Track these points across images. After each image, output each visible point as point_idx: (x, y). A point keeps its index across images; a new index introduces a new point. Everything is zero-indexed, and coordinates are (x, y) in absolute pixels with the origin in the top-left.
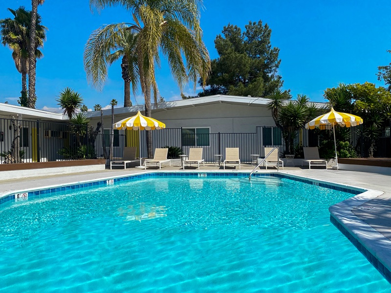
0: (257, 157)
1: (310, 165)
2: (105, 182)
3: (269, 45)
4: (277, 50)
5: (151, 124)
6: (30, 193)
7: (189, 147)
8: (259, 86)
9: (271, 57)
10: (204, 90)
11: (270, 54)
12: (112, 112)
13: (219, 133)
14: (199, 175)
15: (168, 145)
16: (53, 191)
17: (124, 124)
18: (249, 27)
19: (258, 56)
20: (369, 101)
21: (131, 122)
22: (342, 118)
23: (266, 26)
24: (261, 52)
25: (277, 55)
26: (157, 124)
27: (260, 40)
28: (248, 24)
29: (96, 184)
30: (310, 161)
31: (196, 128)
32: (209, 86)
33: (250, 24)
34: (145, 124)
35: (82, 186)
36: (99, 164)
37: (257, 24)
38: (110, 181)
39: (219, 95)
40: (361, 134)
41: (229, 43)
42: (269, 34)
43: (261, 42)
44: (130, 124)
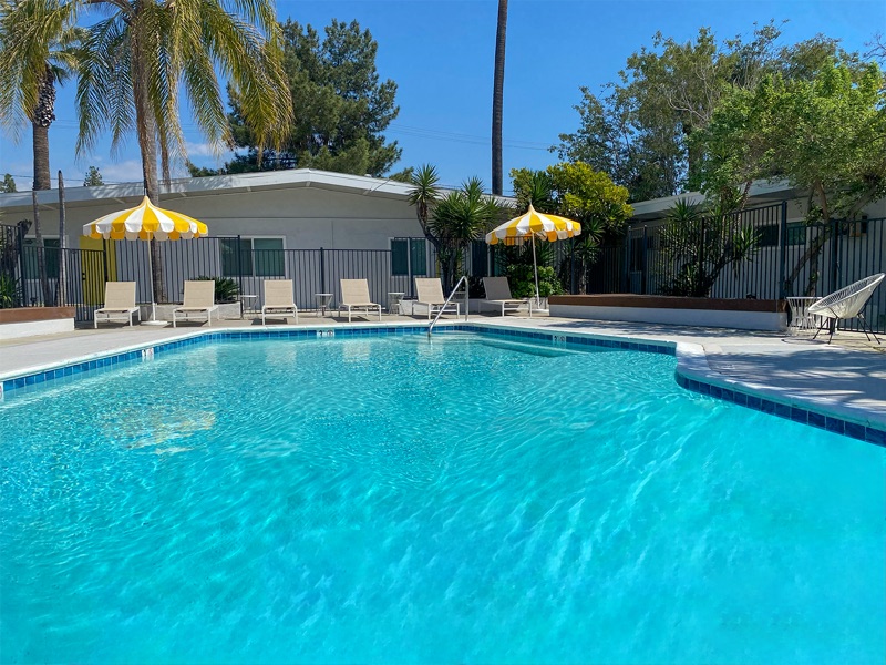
0: (398, 298)
1: (504, 309)
2: (138, 353)
3: (375, 74)
4: (393, 85)
5: (183, 225)
6: (8, 383)
7: (262, 278)
8: (361, 157)
9: (381, 98)
10: (236, 155)
11: (380, 92)
12: (61, 197)
13: (322, 250)
14: (318, 334)
15: (213, 275)
16: (49, 375)
17: (120, 226)
18: (333, 33)
19: (352, 93)
20: (584, 195)
21: (135, 221)
22: (552, 223)
23: (366, 34)
24: (357, 88)
25: (392, 95)
26: (196, 227)
27: (355, 60)
28: (330, 25)
29: (124, 357)
30: (504, 301)
31: (253, 237)
32: (247, 148)
33: (335, 24)
34: (168, 225)
35: (101, 365)
36: (60, 318)
37: (348, 27)
38: (147, 351)
39: (308, 170)
40: (571, 254)
41: (295, 59)
42: (374, 51)
43: (358, 67)
44: (135, 225)
